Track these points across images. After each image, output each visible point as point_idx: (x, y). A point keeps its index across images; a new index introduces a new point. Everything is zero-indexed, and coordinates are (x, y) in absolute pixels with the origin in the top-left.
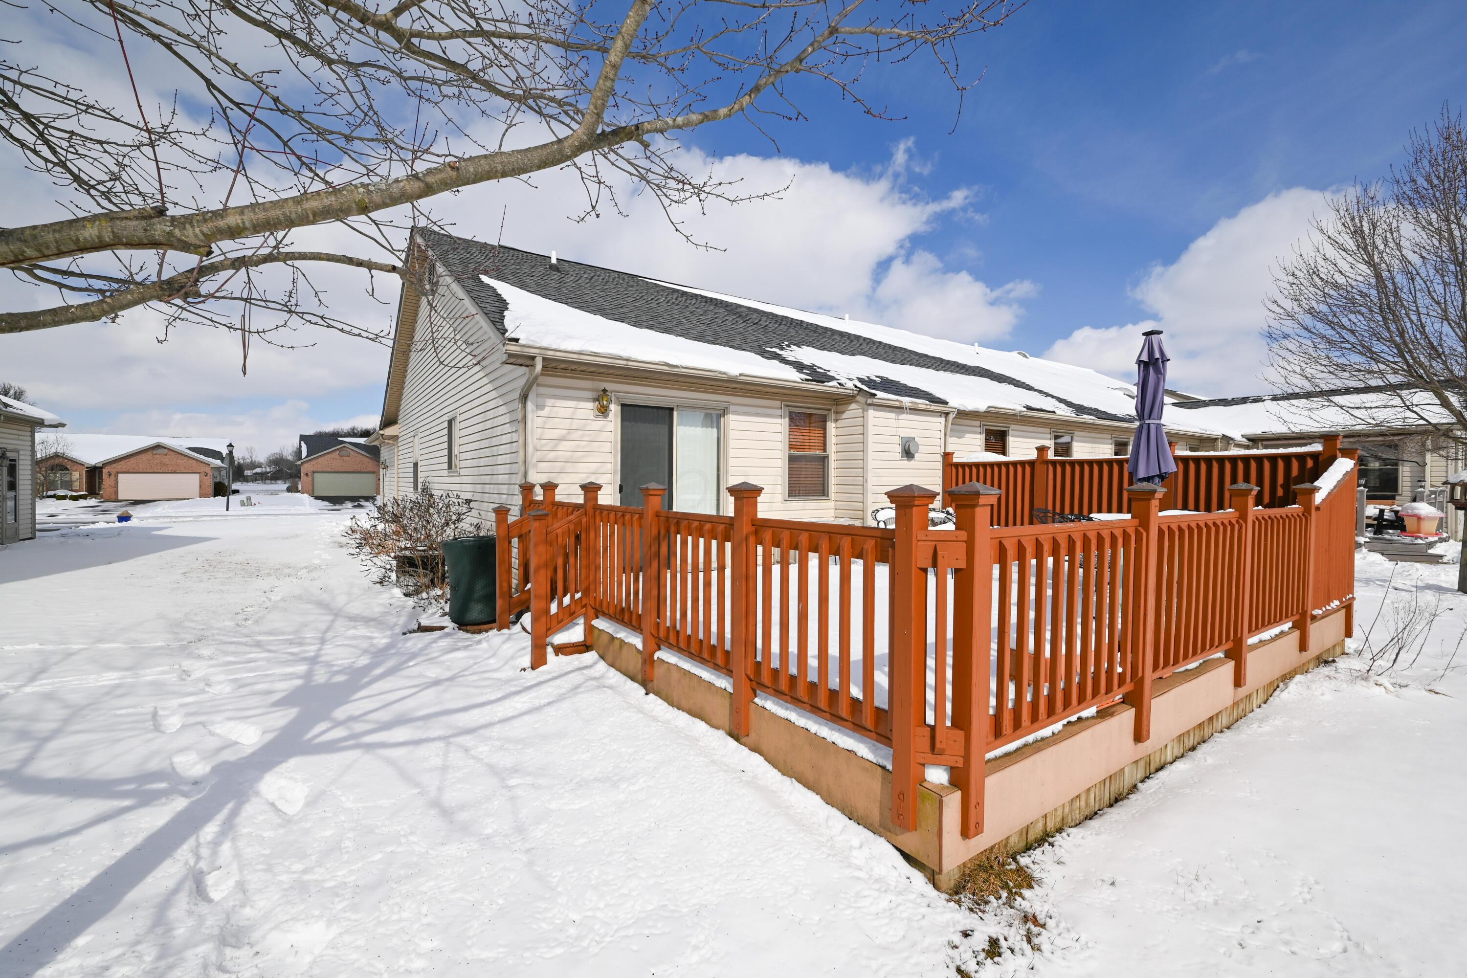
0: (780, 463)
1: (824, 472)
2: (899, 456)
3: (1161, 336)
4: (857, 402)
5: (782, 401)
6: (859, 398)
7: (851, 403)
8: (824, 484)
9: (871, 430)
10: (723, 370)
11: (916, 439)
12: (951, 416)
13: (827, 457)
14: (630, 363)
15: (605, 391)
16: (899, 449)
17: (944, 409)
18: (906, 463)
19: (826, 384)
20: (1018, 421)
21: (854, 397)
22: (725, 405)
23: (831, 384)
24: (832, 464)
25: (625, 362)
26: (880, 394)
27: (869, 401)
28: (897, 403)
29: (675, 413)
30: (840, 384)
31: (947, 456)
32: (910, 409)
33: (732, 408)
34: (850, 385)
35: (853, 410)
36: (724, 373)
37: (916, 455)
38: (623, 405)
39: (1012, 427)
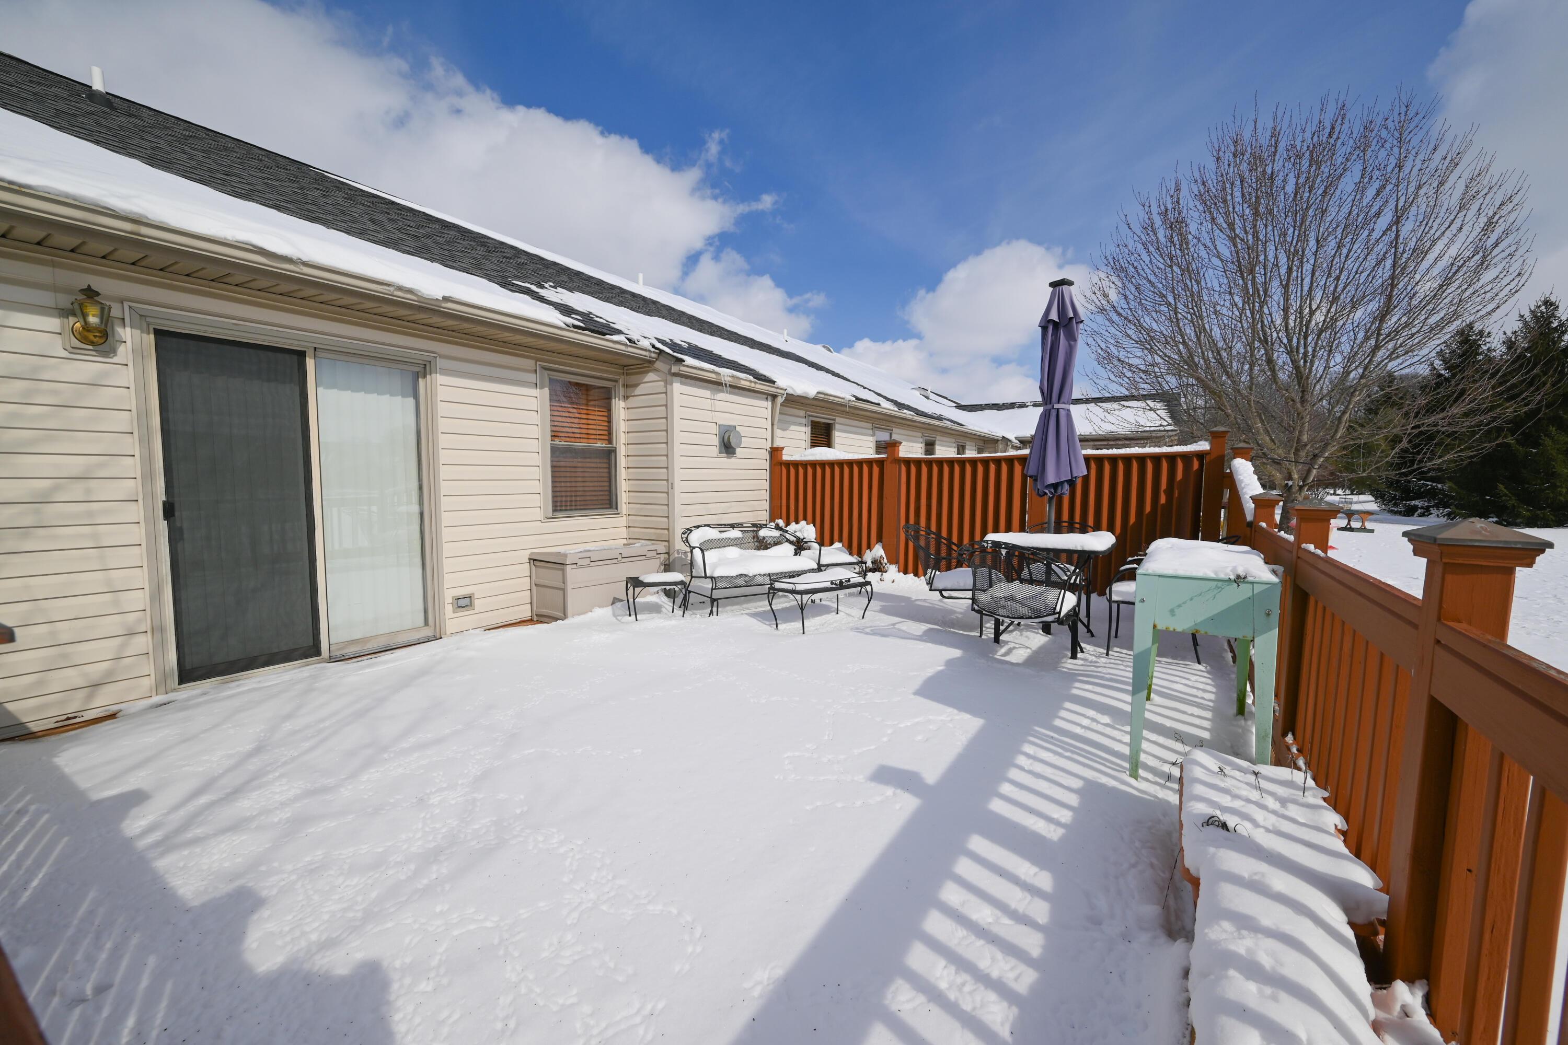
0: (536, 459)
1: (610, 473)
2: (715, 451)
3: (1072, 287)
4: (656, 370)
5: (537, 360)
6: (658, 365)
7: (648, 372)
8: (610, 491)
9: (678, 412)
10: (408, 284)
11: (738, 428)
12: (780, 400)
13: (614, 451)
14: (145, 230)
15: (90, 293)
16: (715, 441)
17: (773, 390)
18: (725, 461)
19: (608, 337)
20: (844, 412)
21: (651, 362)
22: (427, 356)
23: (615, 338)
24: (622, 461)
25: (128, 226)
26: (689, 360)
27: (675, 369)
28: (713, 376)
29: (310, 363)
30: (630, 340)
31: (775, 452)
32: (731, 386)
33: (441, 363)
34: (645, 343)
35: (651, 381)
36: (410, 291)
37: (738, 450)
38: (159, 333)
39: (838, 420)
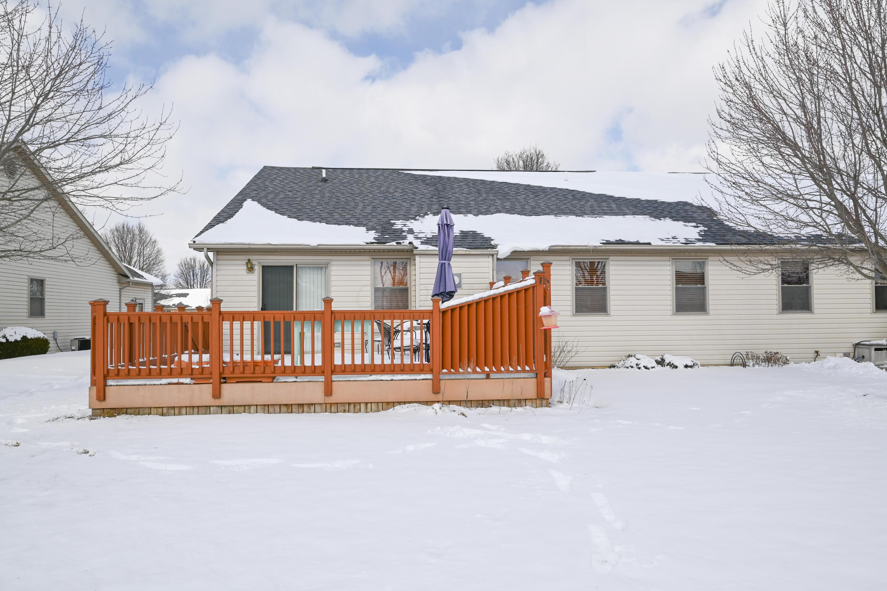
0: (368, 294)
1: (407, 298)
5: (370, 256)
9: (419, 271)
13: (408, 289)
15: (249, 260)
19: (388, 244)
21: (412, 250)
22: (328, 261)
24: (412, 293)
29: (295, 269)
30: (397, 243)
33: (333, 263)
36: (308, 245)
37: (463, 285)
38: (260, 267)
